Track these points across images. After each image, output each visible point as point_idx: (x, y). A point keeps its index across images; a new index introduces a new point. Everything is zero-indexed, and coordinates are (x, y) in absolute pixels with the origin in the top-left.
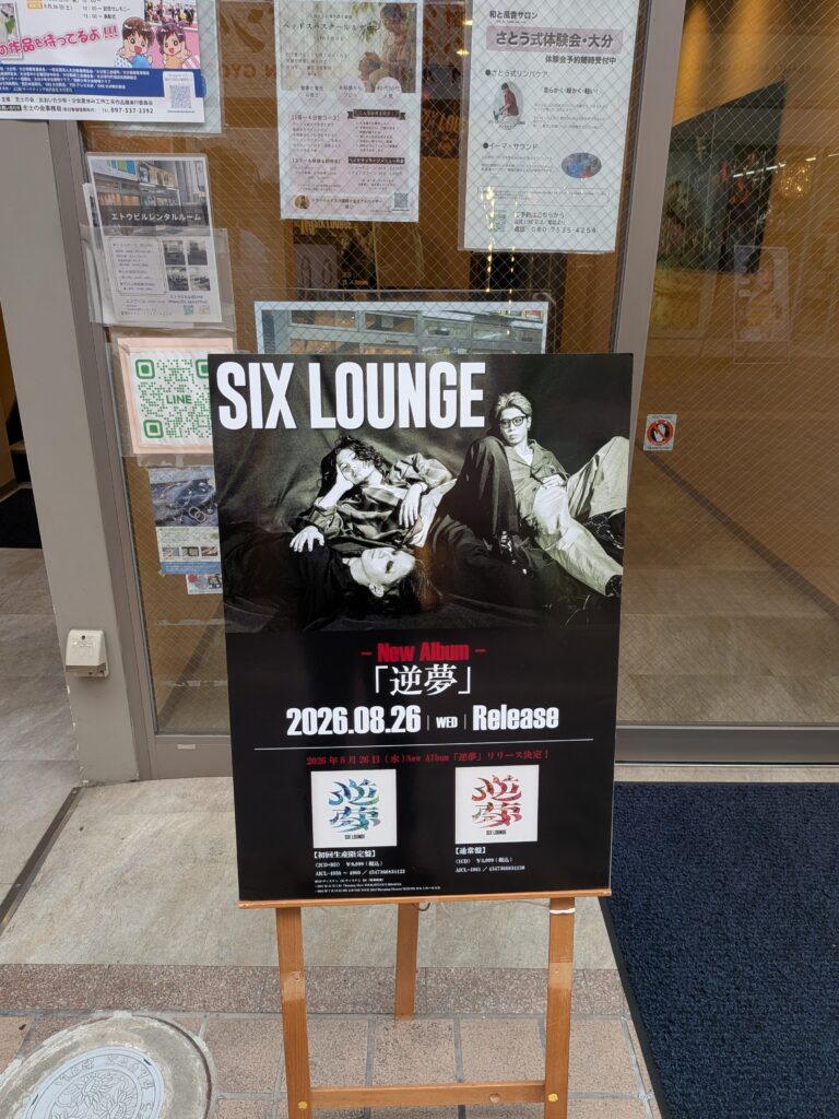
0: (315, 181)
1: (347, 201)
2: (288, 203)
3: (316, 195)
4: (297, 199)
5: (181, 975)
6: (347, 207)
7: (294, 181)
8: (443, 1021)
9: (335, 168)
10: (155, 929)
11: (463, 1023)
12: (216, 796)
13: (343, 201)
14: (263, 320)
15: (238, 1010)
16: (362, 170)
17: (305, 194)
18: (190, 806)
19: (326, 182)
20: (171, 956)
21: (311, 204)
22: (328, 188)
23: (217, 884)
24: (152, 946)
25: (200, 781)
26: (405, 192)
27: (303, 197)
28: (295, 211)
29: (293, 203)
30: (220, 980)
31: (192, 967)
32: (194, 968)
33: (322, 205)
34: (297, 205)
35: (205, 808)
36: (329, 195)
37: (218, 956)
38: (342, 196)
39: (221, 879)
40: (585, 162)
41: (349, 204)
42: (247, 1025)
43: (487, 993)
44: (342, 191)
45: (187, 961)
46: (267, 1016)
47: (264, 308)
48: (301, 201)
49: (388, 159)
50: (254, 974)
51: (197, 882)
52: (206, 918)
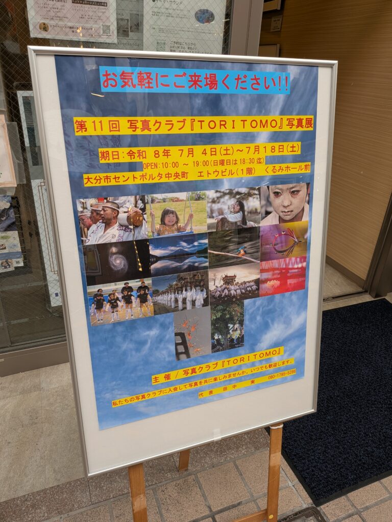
0: (52, 14)
1: (73, 28)
2: (35, 27)
3: (52, 23)
4: (40, 25)
5: (38, 498)
6: (73, 32)
7: (37, 13)
8: (189, 477)
9: (63, 6)
10: (12, 474)
11: (199, 475)
12: (22, 385)
13: (71, 28)
14: (24, 103)
15: (79, 508)
16: (81, 8)
17: (46, 22)
18: (9, 394)
19: (59, 14)
20: (28, 488)
21: (50, 29)
22: (61, 19)
23: (41, 436)
24: (13, 485)
25: (10, 378)
26: (109, 24)
27: (44, 24)
28: (40, 33)
29: (38, 27)
30: (62, 493)
31: (43, 490)
32: (44, 491)
33: (58, 29)
34: (40, 29)
35: (19, 393)
36: (61, 23)
37: (56, 479)
38: (70, 24)
39: (42, 433)
40: (207, 15)
41: (74, 30)
42: (87, 515)
43: (205, 455)
44: (70, 21)
45: (39, 487)
46: (97, 505)
47: (24, 95)
48: (43, 26)
49: (97, 2)
50: (81, 483)
51: (28, 438)
52: (41, 458)
